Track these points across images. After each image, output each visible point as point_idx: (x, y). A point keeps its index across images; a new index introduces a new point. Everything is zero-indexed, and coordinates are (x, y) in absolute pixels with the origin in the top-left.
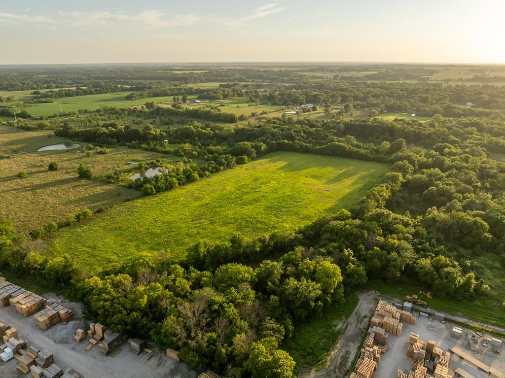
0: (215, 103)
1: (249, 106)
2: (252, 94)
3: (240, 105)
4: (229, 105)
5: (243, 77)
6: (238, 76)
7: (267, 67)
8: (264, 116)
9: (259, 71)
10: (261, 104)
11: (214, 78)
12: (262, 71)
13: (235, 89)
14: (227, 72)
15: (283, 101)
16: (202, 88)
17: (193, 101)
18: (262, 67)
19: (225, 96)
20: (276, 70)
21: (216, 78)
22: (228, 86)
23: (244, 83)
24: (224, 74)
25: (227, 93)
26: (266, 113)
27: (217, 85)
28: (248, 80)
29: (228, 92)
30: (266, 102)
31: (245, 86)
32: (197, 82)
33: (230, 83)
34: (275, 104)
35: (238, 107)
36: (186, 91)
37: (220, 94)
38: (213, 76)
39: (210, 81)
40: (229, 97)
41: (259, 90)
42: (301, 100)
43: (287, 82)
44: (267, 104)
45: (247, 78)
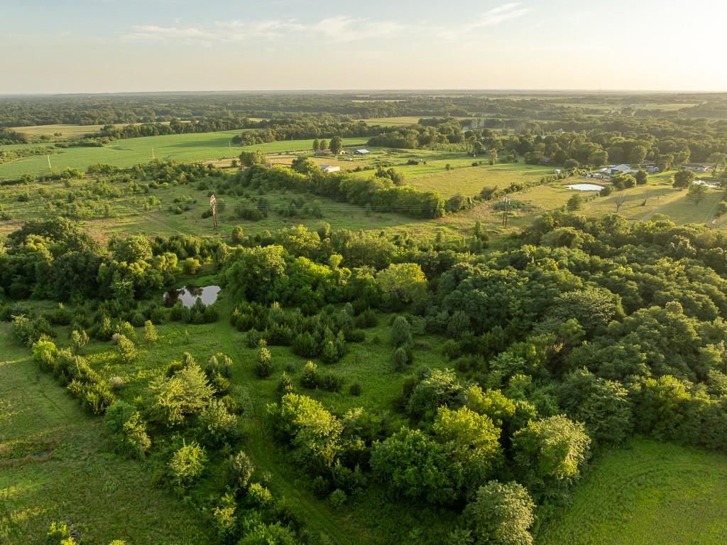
0: (399, 155)
1: (474, 165)
2: (478, 137)
3: (453, 163)
4: (428, 163)
5: (461, 109)
6: (454, 107)
7: (499, 96)
8: (515, 196)
9: (487, 100)
10: (502, 161)
11: (412, 110)
12: (494, 101)
13: (445, 127)
14: (436, 101)
15: (554, 154)
16: (383, 126)
17: (354, 150)
18: (492, 96)
19: (424, 142)
20: (515, 99)
21: (416, 110)
22: (434, 123)
23: (463, 119)
24: (429, 104)
25: (428, 134)
26: (519, 188)
27: (415, 120)
28: (469, 113)
29: (431, 132)
30: (512, 156)
31: (464, 124)
32: (383, 116)
33: (438, 118)
34: (534, 162)
35: (448, 167)
36: (353, 129)
37: (414, 136)
38: (411, 107)
39: (405, 115)
40: (432, 144)
41: (492, 130)
42: (598, 154)
43: (541, 117)
44: (516, 162)
45: (469, 111)
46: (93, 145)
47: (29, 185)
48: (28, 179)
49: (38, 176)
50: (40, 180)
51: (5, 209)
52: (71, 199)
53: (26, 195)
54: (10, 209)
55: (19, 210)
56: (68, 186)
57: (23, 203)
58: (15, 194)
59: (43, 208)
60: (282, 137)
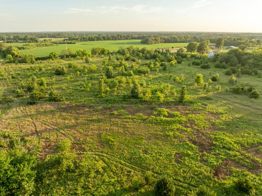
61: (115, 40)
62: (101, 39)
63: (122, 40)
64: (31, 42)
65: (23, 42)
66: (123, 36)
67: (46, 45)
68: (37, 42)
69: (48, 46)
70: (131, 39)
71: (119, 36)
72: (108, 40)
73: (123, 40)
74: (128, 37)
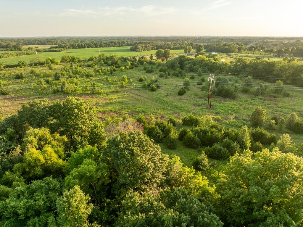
37: (235, 46)
46: (56, 51)
47: (23, 68)
48: (23, 64)
49: (29, 63)
50: (31, 65)
51: (4, 85)
52: (57, 78)
53: (21, 74)
54: (8, 85)
55: (15, 86)
56: (51, 68)
57: (19, 80)
58: (13, 73)
59: (36, 85)
60: (155, 48)
61: (108, 47)
62: (92, 46)
63: (116, 47)
64: (13, 50)
65: (4, 51)
66: (118, 43)
67: (27, 53)
68: (20, 50)
69: (29, 54)
70: (126, 46)
71: (113, 43)
72: (100, 47)
73: (118, 46)
74: (123, 44)
